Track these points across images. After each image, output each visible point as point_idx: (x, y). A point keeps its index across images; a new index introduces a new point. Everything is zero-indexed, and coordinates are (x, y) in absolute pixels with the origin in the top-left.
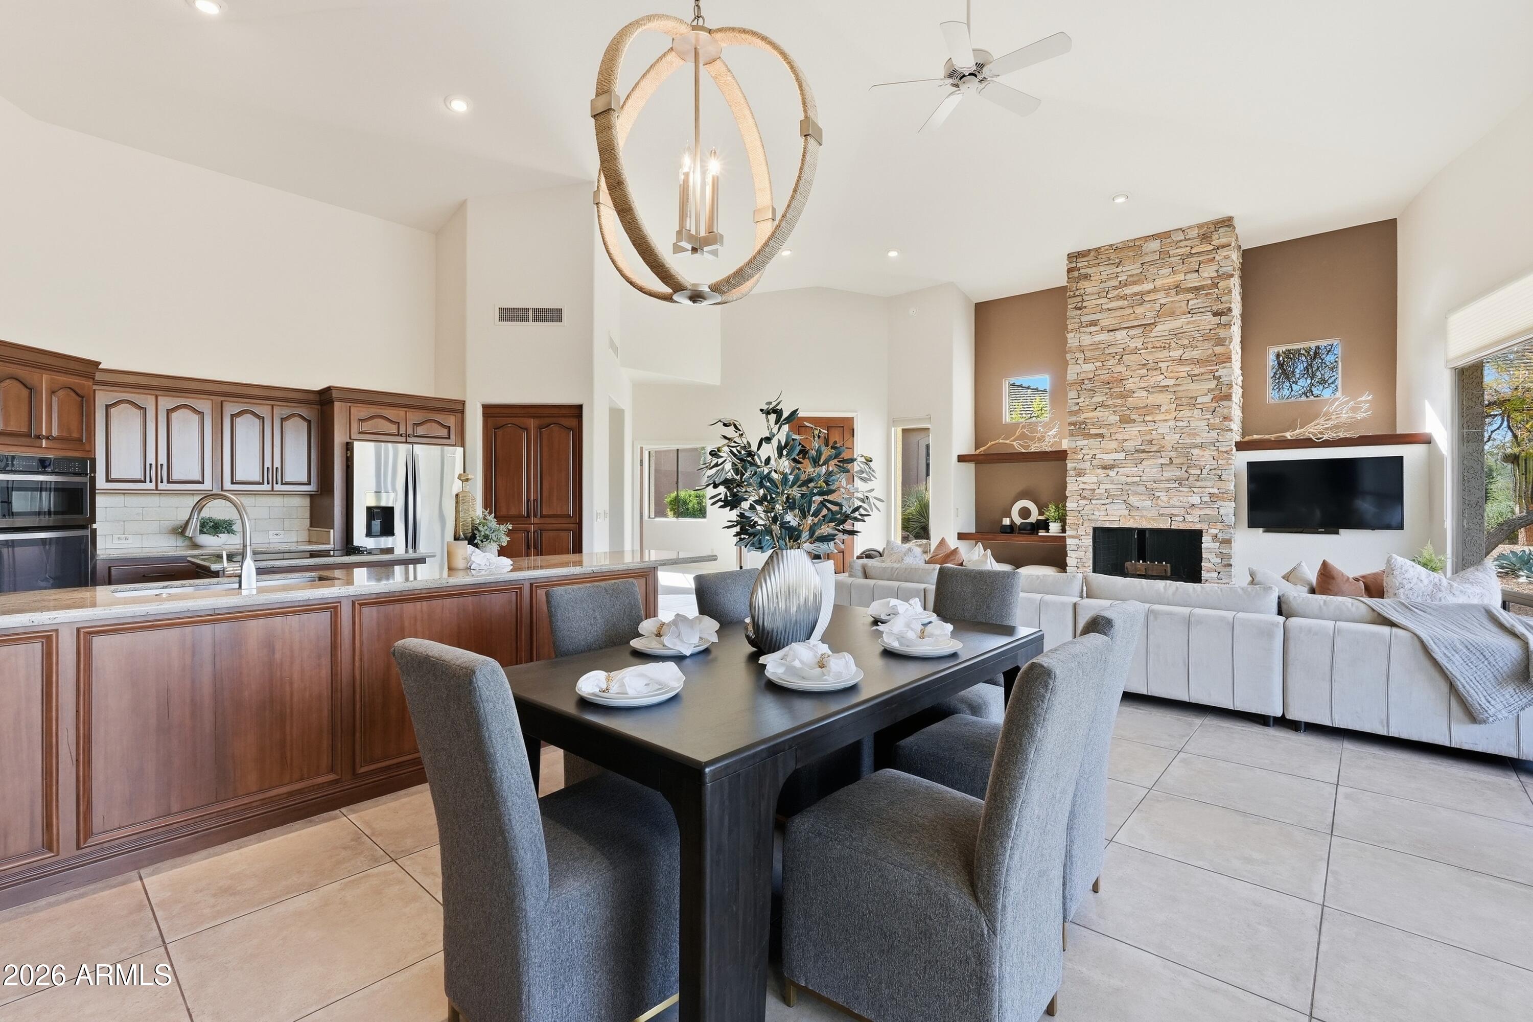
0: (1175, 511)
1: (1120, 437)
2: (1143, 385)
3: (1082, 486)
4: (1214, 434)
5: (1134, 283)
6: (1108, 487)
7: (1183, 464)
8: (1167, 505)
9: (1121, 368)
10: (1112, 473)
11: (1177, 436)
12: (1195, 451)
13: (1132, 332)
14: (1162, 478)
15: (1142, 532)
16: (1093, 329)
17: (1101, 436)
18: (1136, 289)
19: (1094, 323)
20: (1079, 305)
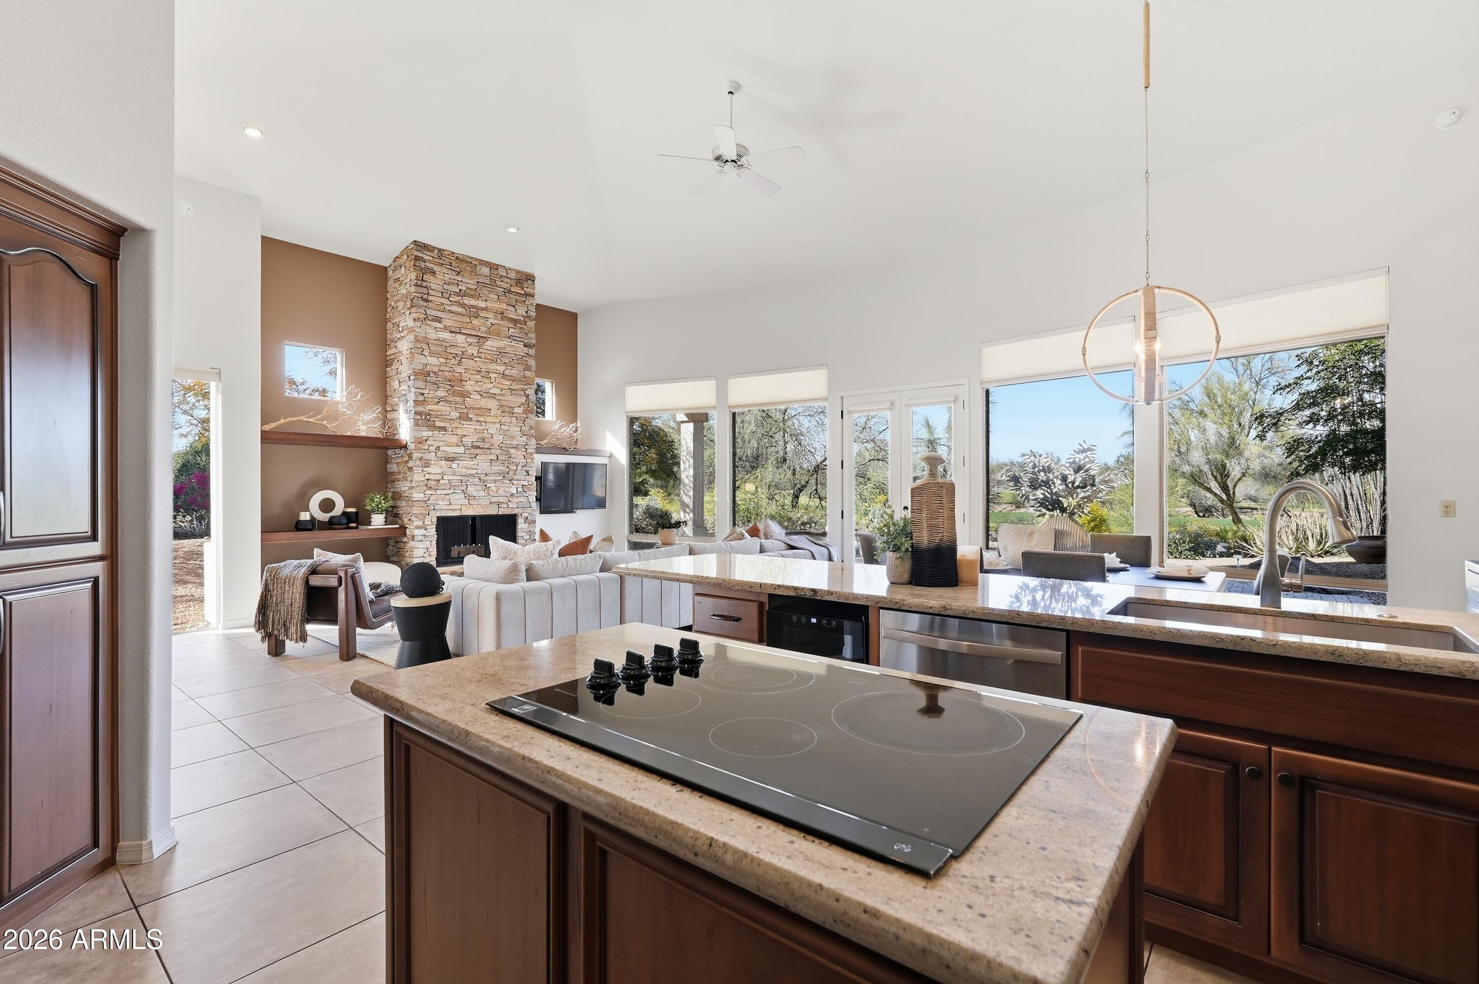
0: (501, 500)
1: (460, 432)
2: (478, 389)
3: (427, 477)
4: (525, 438)
5: (472, 296)
6: (450, 478)
7: (505, 460)
8: (496, 495)
9: (460, 369)
10: (454, 465)
11: (502, 437)
12: (512, 451)
13: (471, 340)
14: (492, 472)
15: (474, 518)
16: (438, 325)
17: (444, 429)
18: (473, 302)
19: (438, 320)
20: (425, 297)
